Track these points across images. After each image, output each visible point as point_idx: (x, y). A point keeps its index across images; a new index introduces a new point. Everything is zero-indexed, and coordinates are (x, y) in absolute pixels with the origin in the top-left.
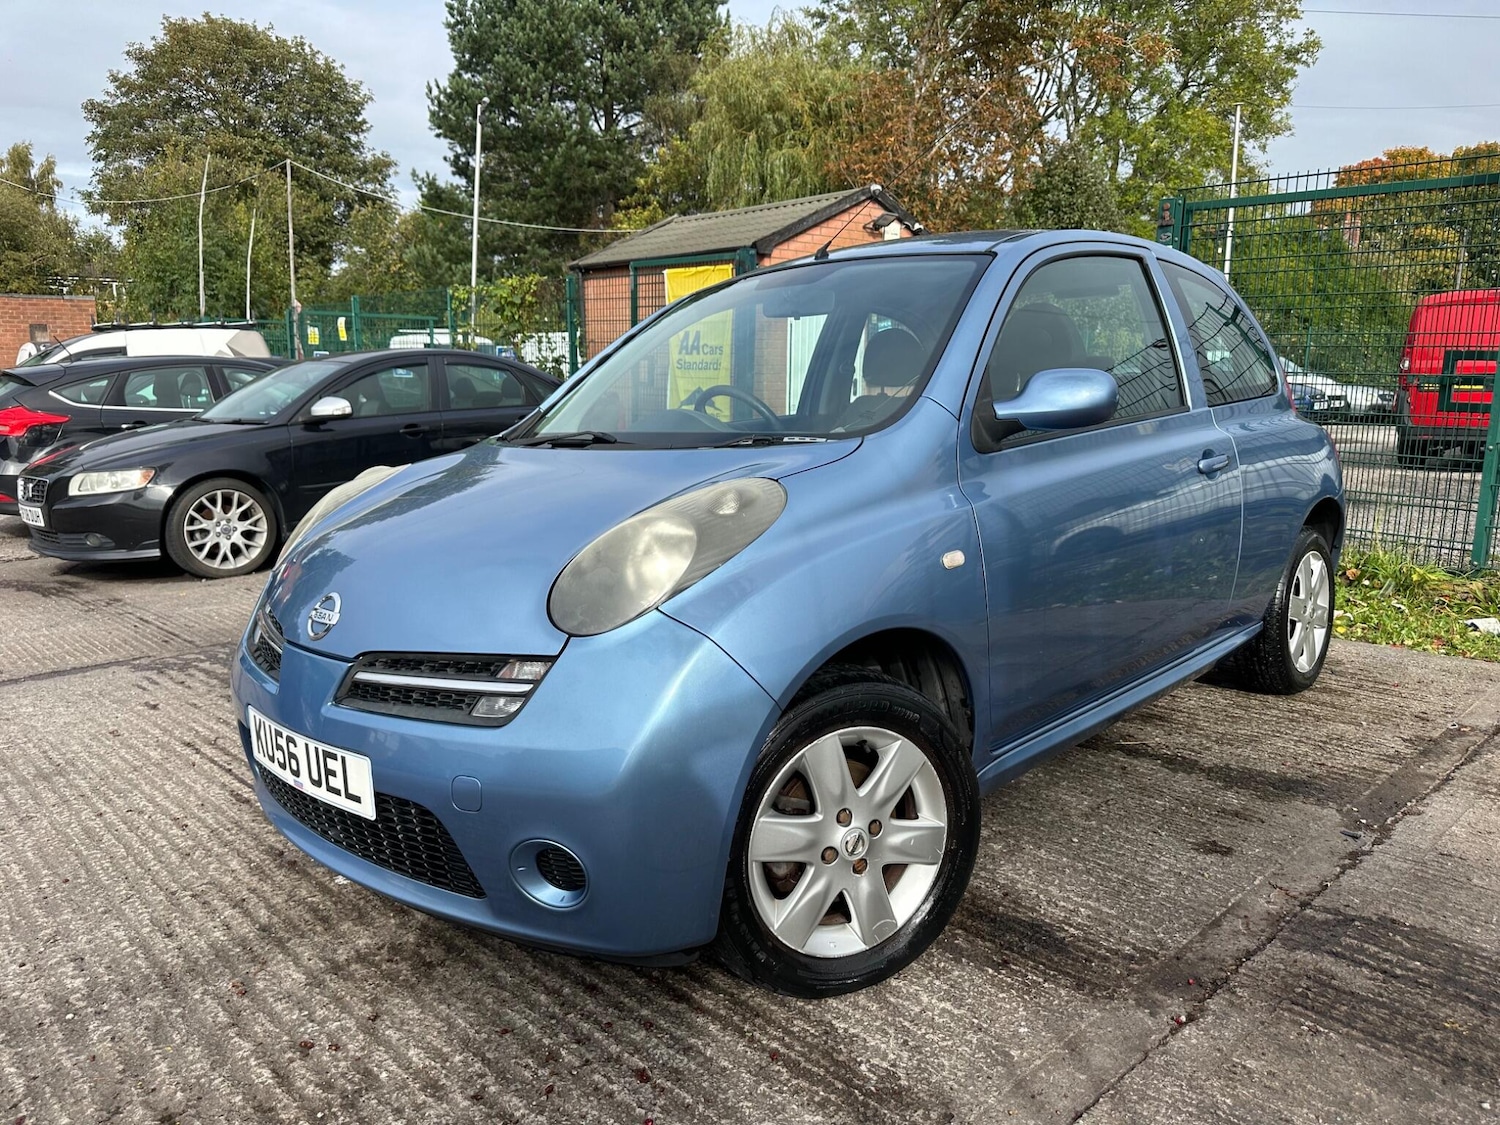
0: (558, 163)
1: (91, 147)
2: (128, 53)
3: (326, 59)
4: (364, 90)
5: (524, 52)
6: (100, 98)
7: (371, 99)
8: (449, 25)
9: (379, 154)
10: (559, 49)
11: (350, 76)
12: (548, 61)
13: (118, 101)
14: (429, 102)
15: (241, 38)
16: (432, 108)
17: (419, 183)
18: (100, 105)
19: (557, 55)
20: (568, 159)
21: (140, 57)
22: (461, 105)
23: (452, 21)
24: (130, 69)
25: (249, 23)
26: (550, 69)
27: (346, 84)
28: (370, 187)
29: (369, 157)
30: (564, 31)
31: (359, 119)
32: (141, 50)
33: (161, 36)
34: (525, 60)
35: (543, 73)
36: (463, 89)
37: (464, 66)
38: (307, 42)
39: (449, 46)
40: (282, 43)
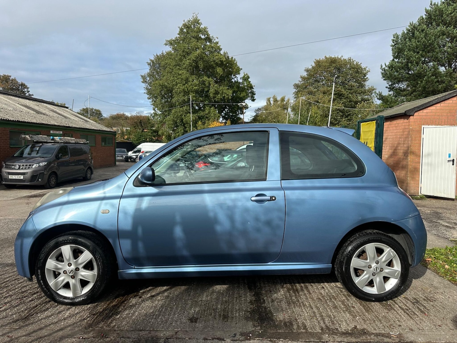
0: (424, 83)
1: (294, 95)
2: (305, 70)
3: (356, 62)
4: (367, 69)
5: (415, 50)
6: (297, 82)
7: (369, 71)
8: (392, 46)
9: (370, 87)
10: (428, 46)
11: (363, 66)
12: (423, 51)
13: (302, 83)
14: (381, 70)
15: (333, 61)
16: (382, 72)
17: (376, 95)
18: (297, 84)
19: (427, 48)
20: (427, 82)
21: (307, 70)
22: (392, 70)
23: (393, 44)
24: (305, 74)
25: (336, 56)
26: (424, 53)
27: (362, 68)
28: (366, 97)
29: (367, 88)
30: (430, 40)
31: (366, 78)
32: (308, 69)
33: (314, 65)
34: (414, 52)
35: (421, 55)
36: (393, 64)
37: (395, 57)
38: (352, 58)
39: (392, 52)
40: (345, 60)
